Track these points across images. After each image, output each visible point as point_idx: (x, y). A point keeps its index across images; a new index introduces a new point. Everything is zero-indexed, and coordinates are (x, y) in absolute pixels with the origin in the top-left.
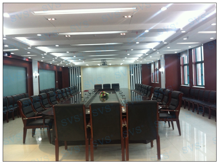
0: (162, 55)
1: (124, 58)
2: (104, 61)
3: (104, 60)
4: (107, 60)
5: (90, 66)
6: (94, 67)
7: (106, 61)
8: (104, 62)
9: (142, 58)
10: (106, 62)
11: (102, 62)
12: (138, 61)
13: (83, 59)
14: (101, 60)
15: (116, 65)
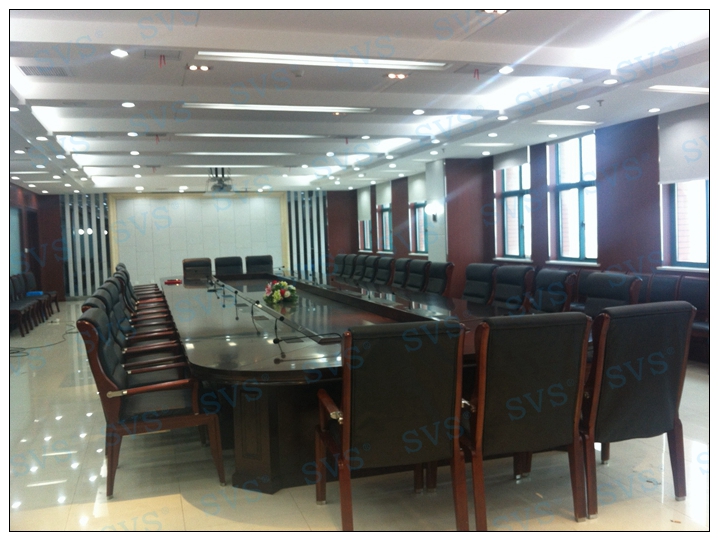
0: (432, 162)
1: (297, 169)
2: (220, 176)
3: (220, 171)
4: (230, 171)
5: (144, 194)
6: (161, 199)
7: (226, 176)
8: (220, 180)
9: (357, 169)
10: (229, 179)
11: (213, 179)
12: (332, 178)
13: (148, 166)
14: (210, 171)
15: (246, 192)
